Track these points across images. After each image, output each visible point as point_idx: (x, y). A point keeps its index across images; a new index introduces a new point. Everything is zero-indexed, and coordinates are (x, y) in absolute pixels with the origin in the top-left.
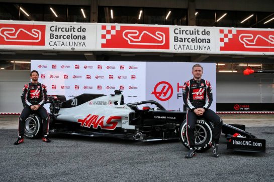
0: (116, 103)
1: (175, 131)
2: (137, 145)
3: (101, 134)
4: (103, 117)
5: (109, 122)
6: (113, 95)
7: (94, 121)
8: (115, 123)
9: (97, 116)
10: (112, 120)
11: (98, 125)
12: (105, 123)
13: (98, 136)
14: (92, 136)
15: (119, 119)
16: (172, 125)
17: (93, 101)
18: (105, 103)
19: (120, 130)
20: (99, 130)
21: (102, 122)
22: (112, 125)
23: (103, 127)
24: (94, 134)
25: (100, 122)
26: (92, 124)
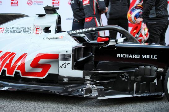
0: (47, 30)
1: (155, 81)
2: (88, 105)
3: (23, 87)
4: (24, 56)
5: (35, 64)
6: (41, 16)
7: (8, 62)
8: (46, 67)
9: (13, 54)
10: (41, 61)
11: (16, 70)
12: (28, 67)
13: (15, 89)
14: (5, 89)
16: (151, 70)
17: (5, 26)
18: (27, 31)
19: (55, 79)
20: (16, 78)
21: (23, 65)
22: (40, 70)
23: (24, 73)
24: (7, 86)
25: (19, 64)
26: (3, 68)
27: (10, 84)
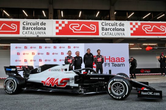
0: (66, 70)
1: (104, 87)
2: (80, 96)
3: (57, 90)
4: (58, 79)
5: (62, 82)
6: (64, 65)
7: (52, 81)
8: (65, 83)
9: (54, 78)
10: (64, 81)
11: (55, 84)
12: (59, 83)
13: (54, 91)
14: (51, 91)
15: (68, 80)
16: (102, 83)
17: (51, 69)
18: (59, 70)
19: (69, 87)
20: (55, 87)
21: (57, 82)
22: (63, 84)
23: (58, 85)
24: (52, 90)
25: (56, 82)
26: (50, 84)
27: (53, 89)
